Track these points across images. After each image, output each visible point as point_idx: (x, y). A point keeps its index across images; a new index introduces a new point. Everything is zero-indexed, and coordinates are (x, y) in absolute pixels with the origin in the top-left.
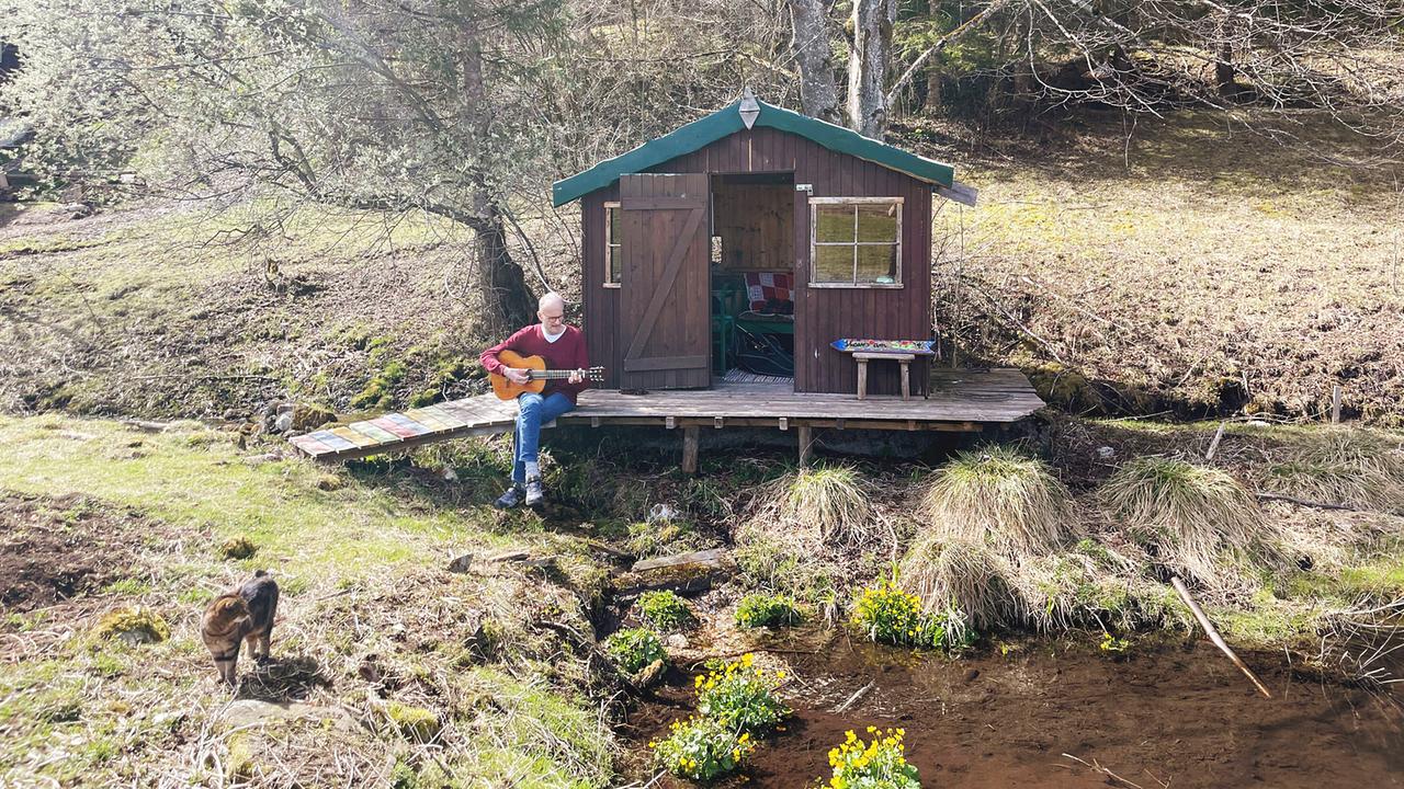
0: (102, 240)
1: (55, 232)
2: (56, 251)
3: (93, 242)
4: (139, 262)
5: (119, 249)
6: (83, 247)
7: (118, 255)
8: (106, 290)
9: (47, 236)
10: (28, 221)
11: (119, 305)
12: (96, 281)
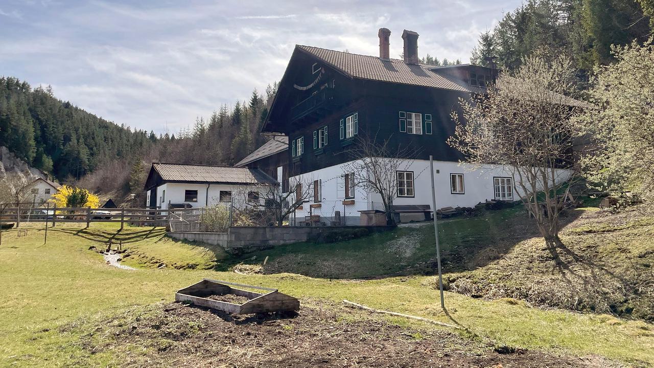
0: (624, 226)
1: (601, 222)
2: (604, 231)
3: (621, 227)
4: (648, 238)
5: (635, 231)
6: (616, 230)
7: (636, 234)
8: (636, 252)
9: (598, 224)
10: (586, 217)
11: (644, 261)
12: (629, 247)
